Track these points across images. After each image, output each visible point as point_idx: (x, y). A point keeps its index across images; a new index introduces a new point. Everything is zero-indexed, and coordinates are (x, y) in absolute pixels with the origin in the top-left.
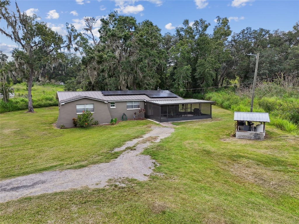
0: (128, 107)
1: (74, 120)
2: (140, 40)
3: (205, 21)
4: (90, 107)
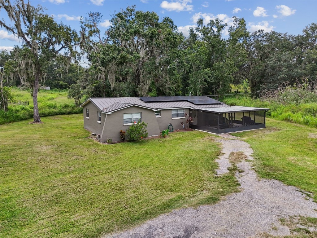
0: (173, 116)
1: (121, 132)
2: (168, 39)
3: (221, 21)
4: (137, 116)
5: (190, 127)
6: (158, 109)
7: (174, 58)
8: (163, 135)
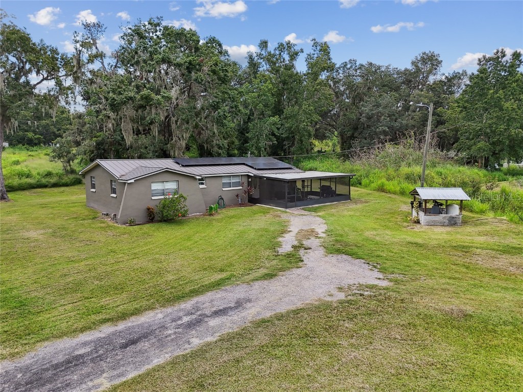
0: (225, 185)
1: (148, 209)
2: (214, 72)
3: (295, 45)
4: (171, 186)
5: (249, 201)
6: (203, 176)
7: (224, 101)
8: (210, 212)
